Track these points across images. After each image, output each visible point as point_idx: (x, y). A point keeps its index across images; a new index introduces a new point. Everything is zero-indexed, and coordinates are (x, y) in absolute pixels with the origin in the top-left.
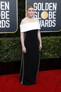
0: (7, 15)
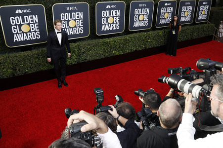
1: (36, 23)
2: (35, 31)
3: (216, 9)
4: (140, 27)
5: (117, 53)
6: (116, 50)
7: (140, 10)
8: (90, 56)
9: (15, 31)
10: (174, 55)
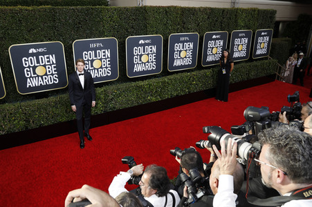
0: (53, 69)
1: (53, 64)
2: (52, 75)
3: (279, 40)
4: (182, 66)
5: (154, 99)
6: (152, 95)
7: (181, 45)
8: (119, 103)
9: (28, 75)
10: (226, 100)
